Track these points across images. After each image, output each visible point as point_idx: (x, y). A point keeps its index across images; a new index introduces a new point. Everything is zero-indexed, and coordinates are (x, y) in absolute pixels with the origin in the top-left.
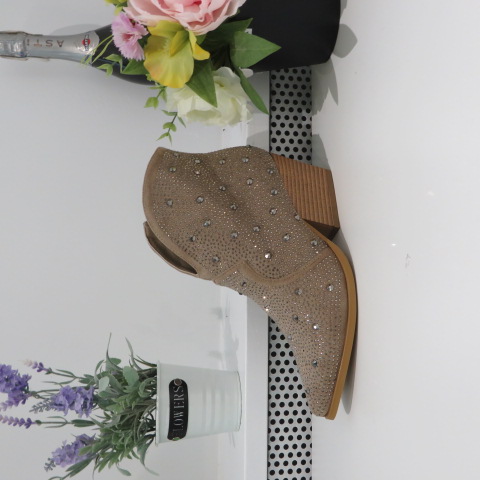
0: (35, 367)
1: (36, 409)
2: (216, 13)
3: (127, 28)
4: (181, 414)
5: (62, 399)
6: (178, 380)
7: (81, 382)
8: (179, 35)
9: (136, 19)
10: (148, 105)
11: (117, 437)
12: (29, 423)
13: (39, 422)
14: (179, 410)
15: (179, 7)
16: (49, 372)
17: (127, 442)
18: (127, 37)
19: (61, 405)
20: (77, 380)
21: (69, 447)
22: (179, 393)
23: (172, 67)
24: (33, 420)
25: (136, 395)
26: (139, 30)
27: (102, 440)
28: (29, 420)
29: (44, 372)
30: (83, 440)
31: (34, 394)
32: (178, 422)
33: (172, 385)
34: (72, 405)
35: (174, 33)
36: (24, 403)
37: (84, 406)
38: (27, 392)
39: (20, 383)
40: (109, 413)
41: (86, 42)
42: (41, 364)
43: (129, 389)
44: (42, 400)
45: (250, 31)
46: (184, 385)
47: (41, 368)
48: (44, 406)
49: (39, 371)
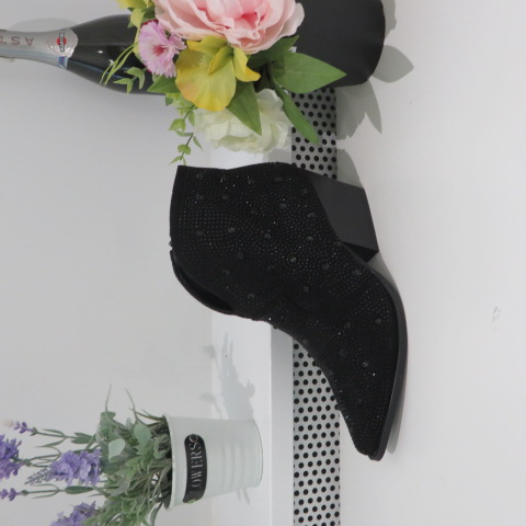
0: (17, 428)
1: (32, 480)
2: (270, 31)
3: (160, 40)
4: (199, 474)
5: (64, 467)
6: (194, 437)
7: (74, 442)
8: (222, 52)
9: (173, 31)
10: (172, 127)
11: (128, 504)
12: (13, 494)
13: (25, 493)
14: (197, 470)
15: (230, 22)
16: (35, 432)
17: (139, 509)
18: (160, 50)
19: (62, 474)
20: (68, 440)
21: (67, 519)
22: (196, 451)
23: (211, 87)
24: (18, 490)
25: (150, 456)
26: (176, 43)
27: (108, 509)
28: (13, 490)
29: (27, 433)
30: (82, 510)
31: (27, 463)
32: (197, 483)
33: (187, 441)
34: (76, 474)
35: (216, 50)
36: (16, 473)
37: (91, 473)
38: (16, 460)
39: (8, 450)
40: (112, 477)
41: (61, 42)
42: (24, 424)
43: (141, 450)
44: (39, 469)
45: (294, 49)
46: (200, 441)
47: (24, 428)
48: (42, 476)
49: (21, 432)
